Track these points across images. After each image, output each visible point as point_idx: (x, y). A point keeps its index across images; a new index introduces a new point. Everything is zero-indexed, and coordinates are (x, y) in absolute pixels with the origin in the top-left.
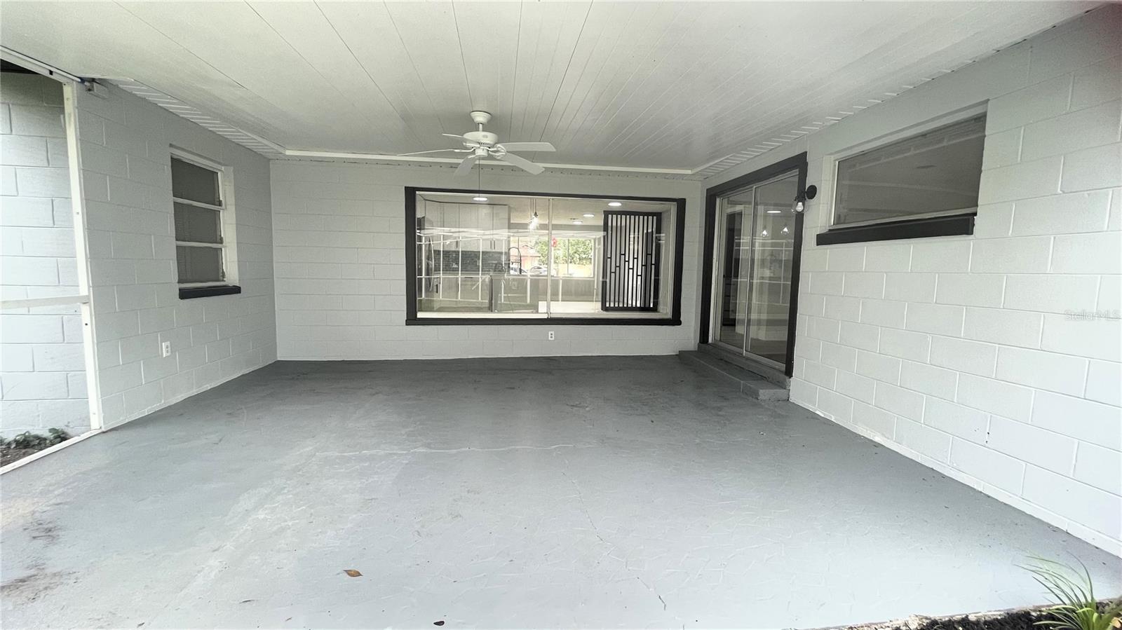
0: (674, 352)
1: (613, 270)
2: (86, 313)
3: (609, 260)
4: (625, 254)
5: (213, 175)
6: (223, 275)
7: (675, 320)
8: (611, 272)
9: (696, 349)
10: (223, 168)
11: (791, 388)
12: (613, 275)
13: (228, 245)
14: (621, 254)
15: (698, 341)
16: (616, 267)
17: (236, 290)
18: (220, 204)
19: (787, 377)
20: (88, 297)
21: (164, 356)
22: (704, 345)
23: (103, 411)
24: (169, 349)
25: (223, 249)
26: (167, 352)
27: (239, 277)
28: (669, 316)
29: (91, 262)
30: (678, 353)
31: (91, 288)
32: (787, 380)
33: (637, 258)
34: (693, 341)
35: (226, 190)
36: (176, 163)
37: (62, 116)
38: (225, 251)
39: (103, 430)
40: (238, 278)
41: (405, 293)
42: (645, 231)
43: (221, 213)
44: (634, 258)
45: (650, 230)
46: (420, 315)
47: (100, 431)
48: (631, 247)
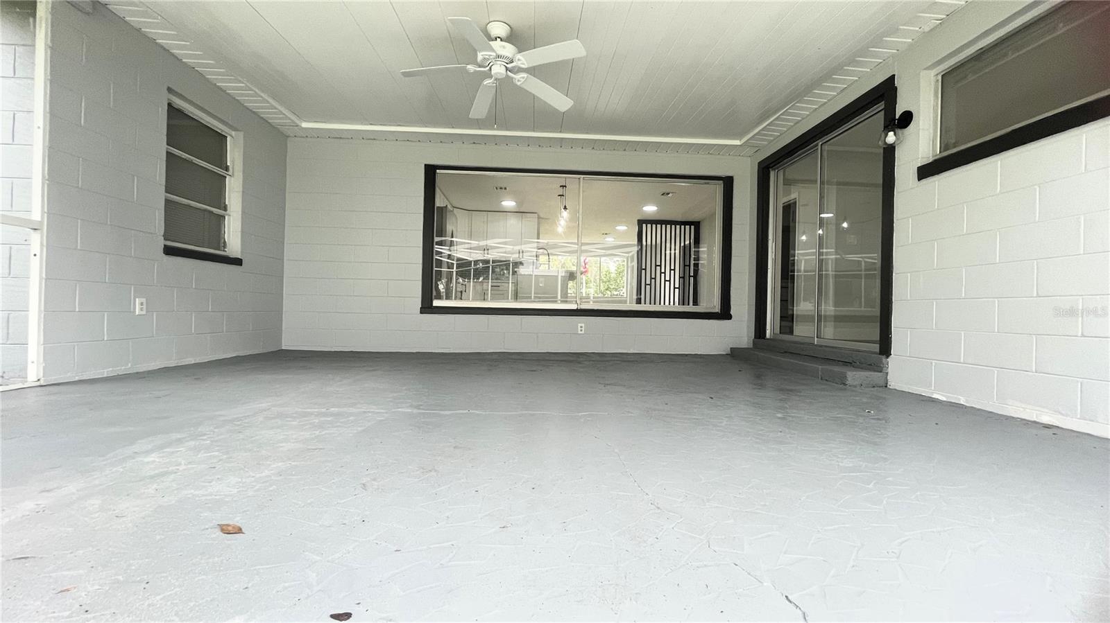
0: (724, 351)
1: (648, 282)
2: (36, 242)
3: (643, 271)
4: (660, 266)
5: (222, 138)
6: (225, 246)
7: (724, 313)
8: (646, 285)
9: (751, 346)
10: (233, 133)
11: (890, 370)
12: (648, 287)
13: (231, 214)
14: (656, 266)
15: (753, 335)
16: (651, 278)
17: (237, 262)
18: (227, 169)
19: (883, 357)
20: (41, 222)
21: (137, 313)
22: (761, 341)
23: (44, 360)
24: (144, 307)
25: (226, 217)
26: (142, 309)
27: (242, 249)
28: (717, 309)
29: (48, 185)
30: (729, 352)
31: (46, 215)
32: (884, 360)
33: (674, 270)
34: (746, 339)
35: (234, 155)
36: (173, 111)
37: (31, 20)
38: (229, 219)
39: (42, 383)
40: (240, 250)
41: (420, 277)
42: (682, 244)
43: (227, 179)
44: (671, 270)
45: (687, 242)
46: (436, 303)
47: (38, 384)
48: (668, 252)
